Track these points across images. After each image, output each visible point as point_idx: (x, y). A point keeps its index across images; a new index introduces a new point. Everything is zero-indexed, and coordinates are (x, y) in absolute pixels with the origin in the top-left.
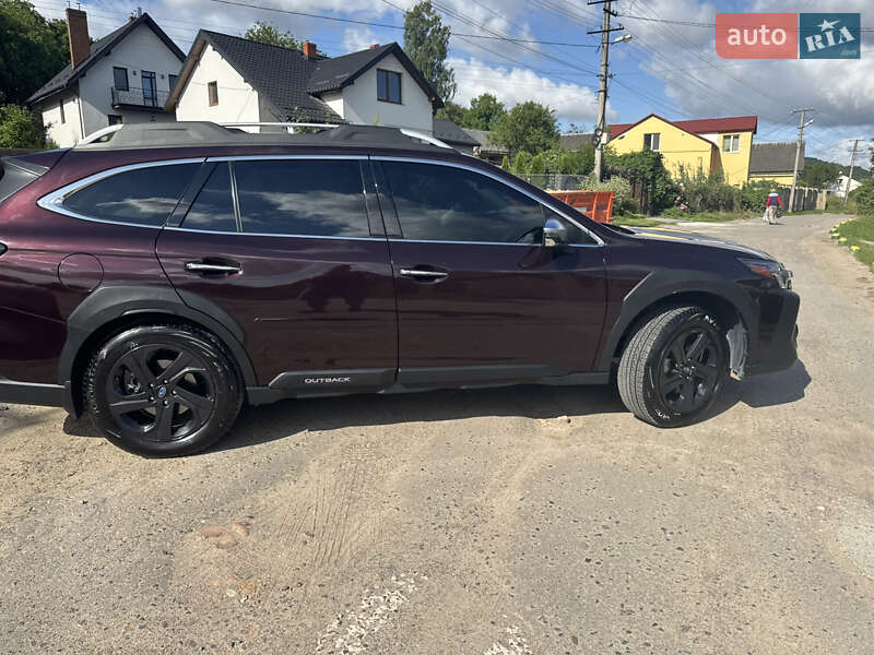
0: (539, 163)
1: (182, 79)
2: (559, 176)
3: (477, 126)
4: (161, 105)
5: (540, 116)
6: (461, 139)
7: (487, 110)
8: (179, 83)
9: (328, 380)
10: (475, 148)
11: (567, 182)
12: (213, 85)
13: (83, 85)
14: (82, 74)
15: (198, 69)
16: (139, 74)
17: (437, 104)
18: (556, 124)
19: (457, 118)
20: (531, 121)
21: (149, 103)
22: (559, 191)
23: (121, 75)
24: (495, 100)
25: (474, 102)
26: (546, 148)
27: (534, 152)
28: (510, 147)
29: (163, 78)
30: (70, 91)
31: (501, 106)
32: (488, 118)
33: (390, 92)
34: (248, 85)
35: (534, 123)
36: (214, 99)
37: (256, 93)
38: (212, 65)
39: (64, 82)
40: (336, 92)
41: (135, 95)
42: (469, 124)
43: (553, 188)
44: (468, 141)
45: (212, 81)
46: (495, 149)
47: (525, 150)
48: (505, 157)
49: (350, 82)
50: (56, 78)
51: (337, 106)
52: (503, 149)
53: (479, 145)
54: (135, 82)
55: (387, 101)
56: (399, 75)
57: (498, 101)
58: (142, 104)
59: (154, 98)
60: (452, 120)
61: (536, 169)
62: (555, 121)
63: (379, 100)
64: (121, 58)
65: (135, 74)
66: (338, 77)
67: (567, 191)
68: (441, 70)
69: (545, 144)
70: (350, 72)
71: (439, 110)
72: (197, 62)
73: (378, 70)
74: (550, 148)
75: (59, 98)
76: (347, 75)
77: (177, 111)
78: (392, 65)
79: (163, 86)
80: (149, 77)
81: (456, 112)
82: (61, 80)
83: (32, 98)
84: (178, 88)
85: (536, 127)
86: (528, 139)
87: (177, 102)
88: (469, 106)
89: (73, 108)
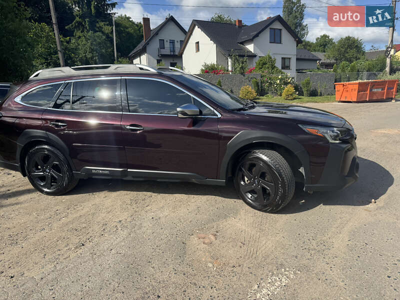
0: (354, 67)
1: (185, 42)
2: (365, 73)
3: (319, 51)
4: (177, 53)
5: (354, 43)
6: (311, 58)
7: (324, 42)
8: (184, 44)
9: (101, 171)
10: (318, 62)
11: (369, 76)
12: (198, 43)
13: (148, 49)
14: (148, 44)
15: (192, 37)
16: (169, 41)
17: (299, 41)
18: (363, 46)
19: (308, 48)
20: (348, 46)
21: (172, 53)
22: (366, 81)
23: (162, 41)
25: (317, 39)
26: (357, 59)
27: (351, 61)
28: (336, 60)
29: (177, 42)
30: (143, 51)
31: (331, 40)
32: (325, 46)
33: (276, 38)
34: (212, 42)
35: (351, 46)
36: (198, 49)
37: (215, 45)
38: (198, 35)
39: (141, 47)
40: (250, 41)
41: (167, 51)
42: (315, 50)
43: (361, 79)
44: (315, 58)
45: (197, 41)
46: (328, 61)
47: (345, 60)
48: (335, 65)
49: (257, 36)
50: (139, 46)
51: (250, 47)
52: (333, 61)
53: (320, 60)
54: (167, 45)
55: (274, 42)
56: (280, 30)
57: (330, 38)
58: (169, 54)
59: (174, 51)
60: (305, 48)
61: (352, 69)
62: (362, 45)
63: (270, 42)
64: (162, 36)
65: (167, 41)
66: (252, 34)
67: (370, 81)
68: (300, 25)
69: (356, 57)
70: (257, 31)
71: (299, 45)
72: (191, 34)
73: (270, 28)
74: (359, 59)
75: (139, 54)
76: (256, 33)
77: (183, 56)
78: (277, 26)
79: (178, 45)
80: (172, 42)
81: (308, 45)
82: (140, 47)
83: (130, 55)
84: (184, 46)
85: (351, 49)
86: (347, 55)
87: (183, 52)
88: (315, 41)
89: (144, 57)
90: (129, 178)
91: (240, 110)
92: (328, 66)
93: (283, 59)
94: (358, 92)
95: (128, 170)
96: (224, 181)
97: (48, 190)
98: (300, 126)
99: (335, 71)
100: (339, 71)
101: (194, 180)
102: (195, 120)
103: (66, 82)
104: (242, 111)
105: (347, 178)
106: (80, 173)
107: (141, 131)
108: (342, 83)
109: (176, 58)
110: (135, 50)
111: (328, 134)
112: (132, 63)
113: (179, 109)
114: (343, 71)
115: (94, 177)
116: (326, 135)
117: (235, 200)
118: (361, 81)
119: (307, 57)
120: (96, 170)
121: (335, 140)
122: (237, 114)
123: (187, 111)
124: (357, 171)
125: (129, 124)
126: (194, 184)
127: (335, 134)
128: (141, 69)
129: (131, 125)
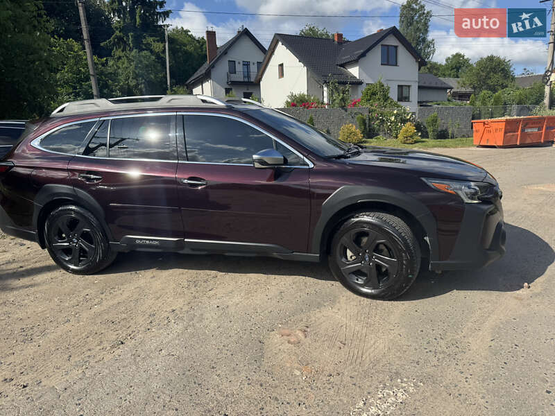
0: (499, 97)
1: (265, 63)
2: (515, 106)
3: (449, 75)
4: (252, 80)
5: (499, 65)
6: (439, 85)
7: (458, 64)
8: (262, 66)
9: (147, 242)
10: (448, 91)
11: (520, 111)
12: (281, 65)
13: (213, 73)
14: (213, 66)
15: (273, 57)
16: (242, 64)
17: (422, 63)
18: (512, 69)
19: (435, 71)
20: (491, 68)
21: (246, 80)
22: (515, 117)
23: (232, 63)
24: (463, 56)
25: (447, 60)
26: (504, 87)
27: (495, 91)
28: (474, 88)
29: (254, 64)
30: (206, 76)
31: (467, 60)
32: (458, 69)
33: (390, 59)
34: (301, 64)
35: (495, 70)
36: (282, 74)
37: (305, 68)
38: (283, 54)
39: (204, 72)
40: (354, 62)
41: (239, 77)
42: (444, 75)
43: (509, 115)
44: (443, 86)
46: (463, 90)
47: (486, 89)
48: (472, 95)
49: (363, 55)
50: (199, 69)
51: (354, 71)
52: (469, 90)
53: (451, 88)
54: (239, 68)
55: (388, 64)
56: (396, 47)
57: (466, 58)
58: (242, 80)
59: (249, 76)
60: (431, 73)
61: (497, 102)
62: (510, 67)
63: (382, 64)
64: (232, 56)
65: (239, 63)
66: (356, 53)
67: (522, 117)
68: (424, 40)
69: (502, 84)
70: (363, 49)
71: (422, 68)
72: (272, 53)
73: (382, 45)
74: (506, 86)
75: (200, 81)
76: (362, 51)
77: (261, 82)
78: (392, 41)
79: (254, 69)
80: (247, 64)
81: (435, 68)
82: (202, 71)
83: (188, 82)
84: (262, 70)
85: (495, 73)
86: (489, 82)
87: (261, 78)
88: (444, 63)
89: (207, 85)
90: (186, 251)
91: (340, 157)
92: (462, 96)
93: (400, 87)
94: (505, 133)
95: (186, 240)
96: (318, 255)
97: (75, 268)
98: (424, 179)
99: (472, 104)
100: (478, 103)
101: (275, 255)
102: (278, 172)
103: (102, 119)
104: (343, 159)
105: (489, 252)
106: (119, 245)
107: (203, 187)
108: (482, 120)
109: (251, 86)
110: (195, 76)
111: (463, 191)
112: (191, 93)
113: (255, 157)
114: (484, 103)
115: (138, 249)
116: (460, 193)
117: (333, 282)
118: (508, 118)
119: (433, 85)
120: (141, 239)
121: (472, 199)
122: (335, 163)
123: (266, 159)
124: (503, 243)
125: (187, 176)
126: (275, 260)
127: (473, 191)
128: (204, 101)
129: (190, 179)
